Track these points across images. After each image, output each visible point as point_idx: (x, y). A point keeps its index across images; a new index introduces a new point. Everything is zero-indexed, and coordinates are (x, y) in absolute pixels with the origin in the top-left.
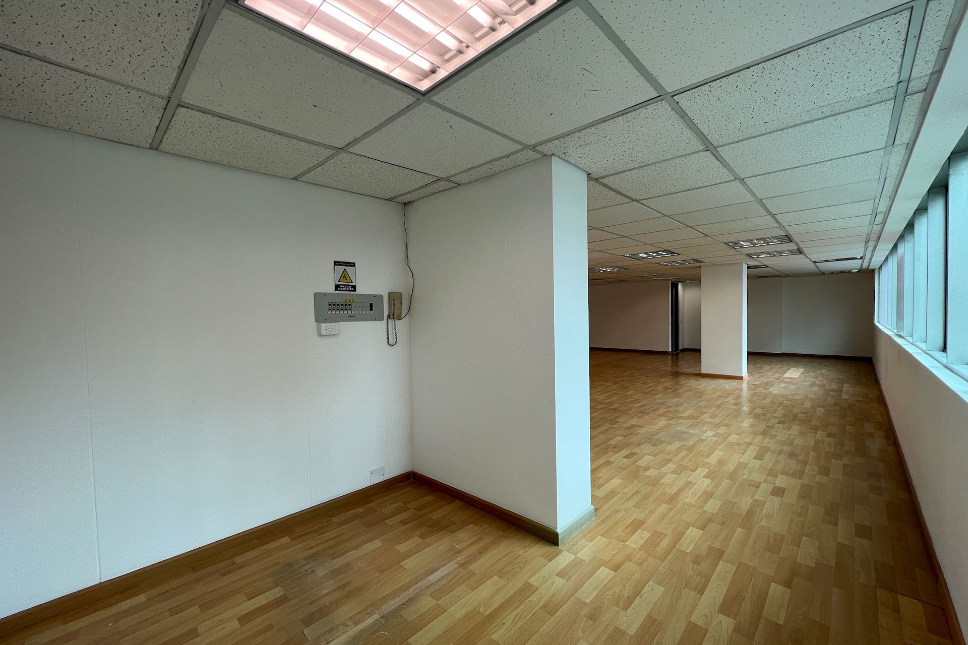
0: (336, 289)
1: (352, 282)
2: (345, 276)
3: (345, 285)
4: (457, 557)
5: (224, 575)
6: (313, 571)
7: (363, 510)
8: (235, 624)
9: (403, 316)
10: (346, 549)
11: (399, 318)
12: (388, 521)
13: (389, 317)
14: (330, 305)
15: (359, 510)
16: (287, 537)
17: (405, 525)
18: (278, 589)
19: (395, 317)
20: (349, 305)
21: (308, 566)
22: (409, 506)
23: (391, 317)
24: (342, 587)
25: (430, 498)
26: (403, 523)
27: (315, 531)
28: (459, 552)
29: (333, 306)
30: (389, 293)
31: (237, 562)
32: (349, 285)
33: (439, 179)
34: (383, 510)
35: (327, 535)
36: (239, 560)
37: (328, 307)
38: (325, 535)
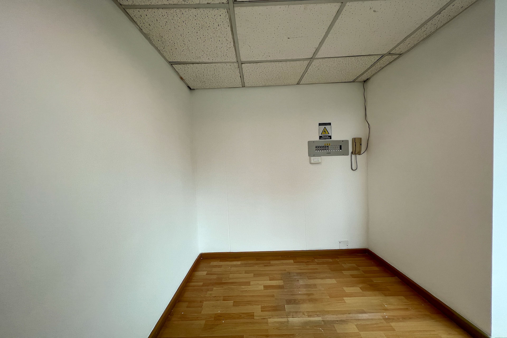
0: (320, 139)
1: (329, 134)
2: (325, 131)
3: (325, 136)
4: (383, 312)
5: (265, 266)
6: (298, 280)
7: (332, 261)
8: (262, 288)
9: (362, 152)
10: (316, 277)
11: (359, 154)
12: (344, 271)
13: (352, 153)
14: (316, 147)
15: (330, 260)
16: (292, 260)
17: (353, 277)
18: (282, 281)
19: (356, 153)
20: (327, 147)
21: (296, 277)
22: (360, 268)
23: (354, 153)
24: (309, 295)
25: (376, 268)
26: (353, 276)
27: (305, 262)
28: (386, 310)
29: (318, 148)
30: (353, 139)
31: (271, 263)
32: (327, 136)
33: (383, 56)
34: (343, 265)
35: (310, 267)
36: (272, 262)
37: (315, 148)
38: (309, 266)
